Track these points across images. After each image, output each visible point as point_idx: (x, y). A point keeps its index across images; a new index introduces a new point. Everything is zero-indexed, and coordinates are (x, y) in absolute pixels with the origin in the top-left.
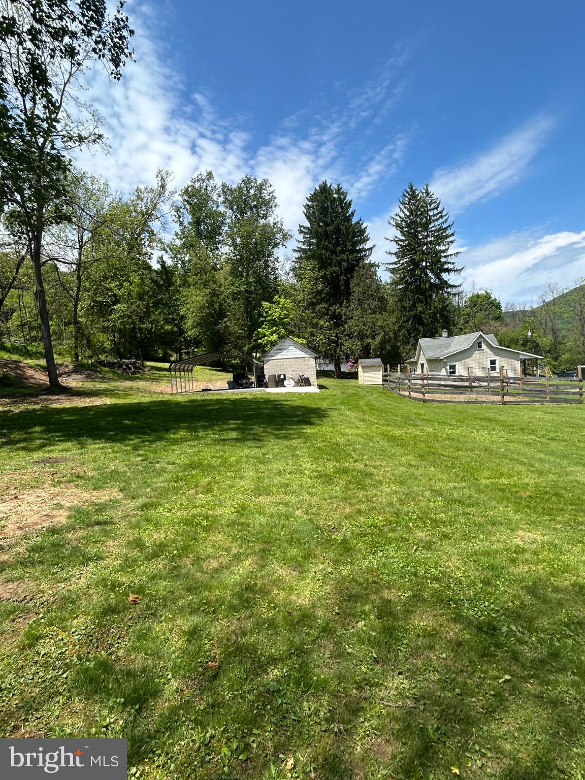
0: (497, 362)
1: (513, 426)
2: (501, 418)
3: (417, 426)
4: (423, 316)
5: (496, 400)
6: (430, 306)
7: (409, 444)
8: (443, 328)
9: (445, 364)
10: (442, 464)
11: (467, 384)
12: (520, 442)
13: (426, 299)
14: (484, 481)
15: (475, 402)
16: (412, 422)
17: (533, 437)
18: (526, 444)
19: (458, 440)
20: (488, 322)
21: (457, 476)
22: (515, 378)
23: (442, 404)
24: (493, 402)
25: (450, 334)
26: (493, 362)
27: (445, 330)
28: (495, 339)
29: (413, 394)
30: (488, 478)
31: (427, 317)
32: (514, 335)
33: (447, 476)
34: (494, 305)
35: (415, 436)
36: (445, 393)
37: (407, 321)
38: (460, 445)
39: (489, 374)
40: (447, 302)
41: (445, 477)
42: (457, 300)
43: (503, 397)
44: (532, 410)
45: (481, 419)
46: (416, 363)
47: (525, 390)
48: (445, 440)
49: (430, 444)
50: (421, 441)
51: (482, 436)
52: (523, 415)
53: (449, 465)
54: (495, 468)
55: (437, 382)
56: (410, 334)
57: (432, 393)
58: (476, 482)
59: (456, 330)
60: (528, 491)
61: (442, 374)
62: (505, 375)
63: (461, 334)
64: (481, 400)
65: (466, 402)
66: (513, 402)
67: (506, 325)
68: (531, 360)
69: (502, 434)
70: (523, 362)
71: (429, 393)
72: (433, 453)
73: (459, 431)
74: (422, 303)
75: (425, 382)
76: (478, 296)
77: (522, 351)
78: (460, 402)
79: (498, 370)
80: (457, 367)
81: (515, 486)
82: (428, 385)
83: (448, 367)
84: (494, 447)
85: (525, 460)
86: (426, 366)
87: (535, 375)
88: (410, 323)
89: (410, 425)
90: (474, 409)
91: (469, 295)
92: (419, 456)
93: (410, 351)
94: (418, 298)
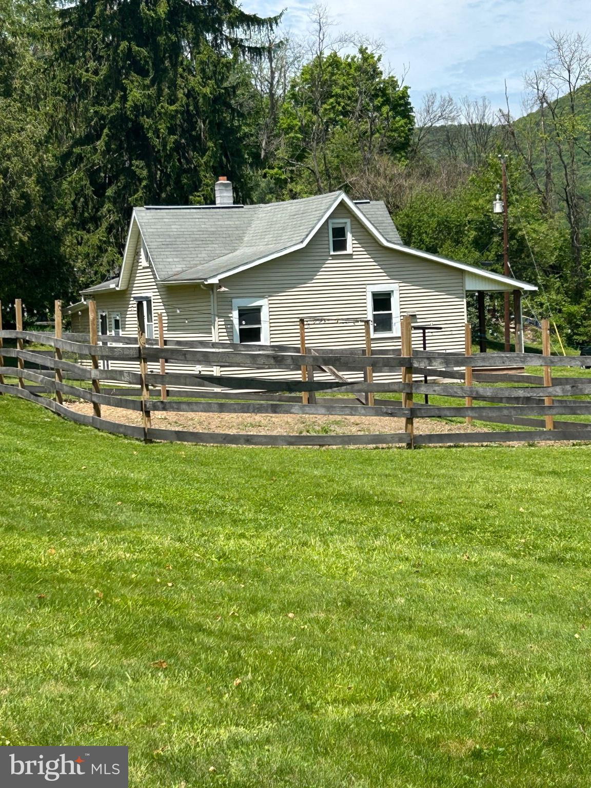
0: (395, 301)
1: (438, 519)
2: (404, 493)
3: (116, 527)
4: (147, 122)
5: (387, 431)
6: (173, 85)
7: (84, 595)
8: (218, 171)
9: (225, 303)
10: (196, 660)
11: (296, 375)
12: (457, 572)
13: (158, 62)
14: (333, 713)
15: (320, 441)
16: (99, 516)
17: (498, 555)
18: (475, 579)
19: (257, 575)
20: (368, 161)
21: (245, 700)
22: (448, 358)
23: (210, 448)
24: (378, 439)
25: (243, 196)
26: (382, 301)
27: (223, 180)
28: (388, 220)
29: (110, 413)
30: (347, 702)
31: (163, 128)
32: (449, 209)
33: (210, 703)
34: (387, 102)
35: (109, 567)
36: (222, 408)
37: (89, 139)
38: (262, 592)
39: (370, 340)
40: (233, 79)
41: (202, 708)
42: (266, 72)
43: (410, 421)
44: (498, 464)
45: (339, 498)
46: (121, 296)
47: (478, 397)
48: (211, 575)
49: (161, 593)
50: (126, 582)
51: (338, 555)
52: (471, 483)
53: (221, 662)
54: (372, 666)
55: (197, 369)
56: (100, 190)
57: (176, 407)
58: (305, 716)
59: (263, 183)
60: (472, 736)
61: (214, 338)
62: (417, 345)
63: (280, 198)
64: (340, 431)
65: (292, 441)
66: (441, 438)
67: (427, 174)
68: (500, 295)
69: (402, 547)
70: (477, 301)
71: (164, 407)
72: (169, 625)
73: (261, 543)
74: (143, 73)
75: (155, 367)
76: (334, 62)
77: (476, 264)
78: (272, 440)
79: (397, 330)
80: (264, 315)
81: (431, 721)
82: (163, 378)
83: (235, 315)
84: (372, 593)
85: (468, 632)
86: (158, 307)
87: (512, 349)
88: (100, 144)
89: (92, 525)
90: (316, 465)
91: (308, 59)
92: (119, 638)
93: (101, 250)
94: (129, 53)
